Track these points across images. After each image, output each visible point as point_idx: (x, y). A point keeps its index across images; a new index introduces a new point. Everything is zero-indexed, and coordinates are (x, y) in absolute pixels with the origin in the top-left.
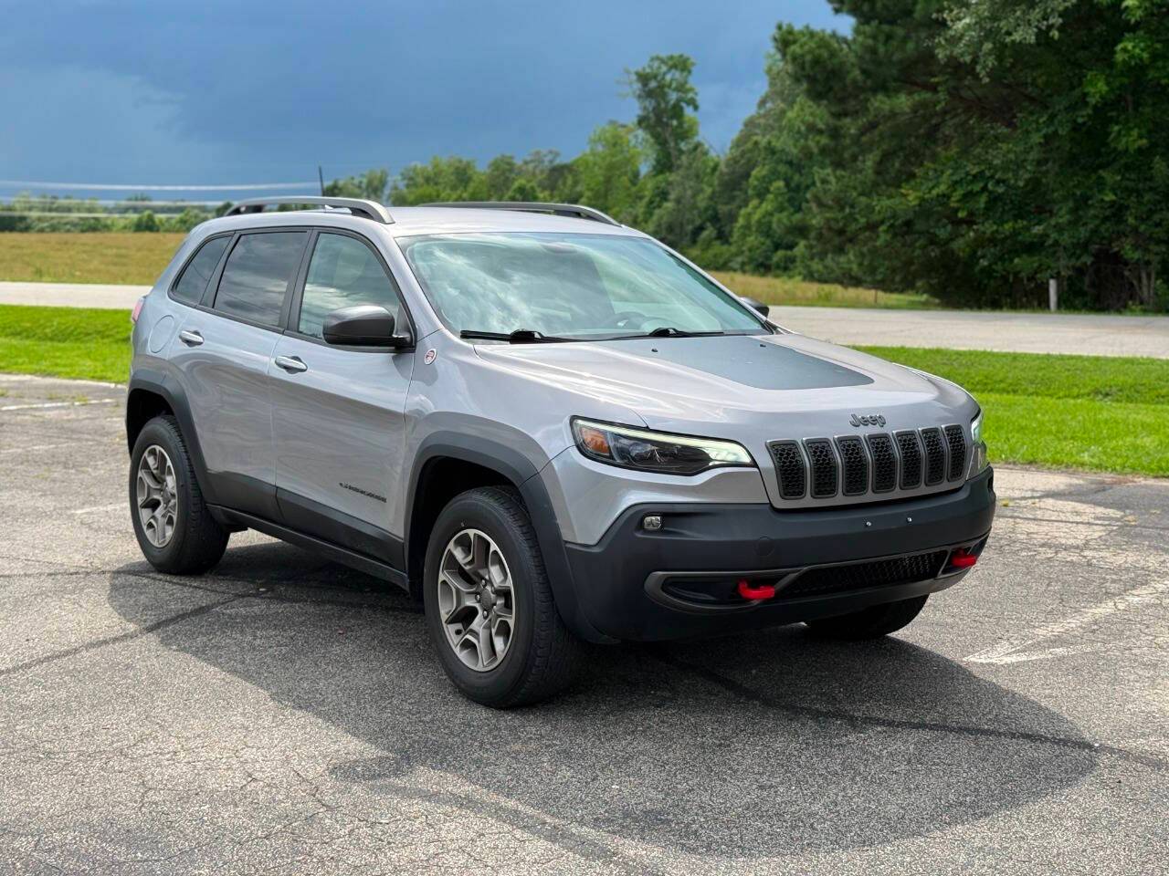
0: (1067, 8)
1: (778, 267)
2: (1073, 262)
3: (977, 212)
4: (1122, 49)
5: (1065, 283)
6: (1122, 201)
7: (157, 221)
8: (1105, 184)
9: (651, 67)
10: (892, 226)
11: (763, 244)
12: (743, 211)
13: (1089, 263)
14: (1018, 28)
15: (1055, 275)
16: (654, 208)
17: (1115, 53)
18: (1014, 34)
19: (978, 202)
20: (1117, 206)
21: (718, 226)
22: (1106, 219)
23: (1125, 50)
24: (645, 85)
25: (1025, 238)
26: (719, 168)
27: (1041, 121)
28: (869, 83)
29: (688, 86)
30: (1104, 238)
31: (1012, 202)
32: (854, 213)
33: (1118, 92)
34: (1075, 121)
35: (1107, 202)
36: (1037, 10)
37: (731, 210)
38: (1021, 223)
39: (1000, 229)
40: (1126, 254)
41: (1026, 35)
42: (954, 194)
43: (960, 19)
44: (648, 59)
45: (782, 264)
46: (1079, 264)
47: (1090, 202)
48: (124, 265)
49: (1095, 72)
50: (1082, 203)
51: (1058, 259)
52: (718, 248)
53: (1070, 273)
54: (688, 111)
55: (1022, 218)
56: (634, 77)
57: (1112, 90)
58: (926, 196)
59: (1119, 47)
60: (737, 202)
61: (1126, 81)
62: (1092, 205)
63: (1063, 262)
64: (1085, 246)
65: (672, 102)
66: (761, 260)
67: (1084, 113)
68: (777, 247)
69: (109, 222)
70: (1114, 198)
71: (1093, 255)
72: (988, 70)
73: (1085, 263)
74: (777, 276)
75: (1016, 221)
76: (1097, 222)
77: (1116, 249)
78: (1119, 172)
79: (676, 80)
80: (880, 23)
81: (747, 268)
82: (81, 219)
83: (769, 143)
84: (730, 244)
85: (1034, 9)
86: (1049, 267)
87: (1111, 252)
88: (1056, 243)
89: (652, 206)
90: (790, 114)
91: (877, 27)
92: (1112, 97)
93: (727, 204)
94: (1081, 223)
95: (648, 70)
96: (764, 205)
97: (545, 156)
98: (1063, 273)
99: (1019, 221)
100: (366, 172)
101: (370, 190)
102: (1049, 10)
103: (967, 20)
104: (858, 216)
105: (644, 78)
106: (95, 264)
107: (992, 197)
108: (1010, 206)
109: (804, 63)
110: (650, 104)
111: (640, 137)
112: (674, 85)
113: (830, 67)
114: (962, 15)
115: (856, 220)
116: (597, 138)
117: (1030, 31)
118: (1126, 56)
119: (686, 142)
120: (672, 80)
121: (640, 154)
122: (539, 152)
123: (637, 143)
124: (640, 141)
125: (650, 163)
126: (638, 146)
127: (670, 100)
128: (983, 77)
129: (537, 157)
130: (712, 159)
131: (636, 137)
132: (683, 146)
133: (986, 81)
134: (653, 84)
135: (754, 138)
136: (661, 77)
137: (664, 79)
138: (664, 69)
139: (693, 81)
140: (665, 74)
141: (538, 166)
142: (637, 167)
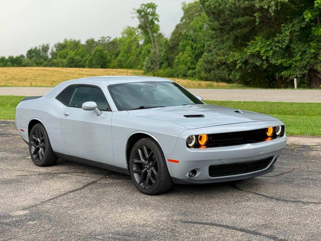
1: (190, 76)
2: (301, 72)
3: (269, 57)
4: (317, 2)
5: (299, 79)
6: (317, 52)
8: (311, 47)
9: (141, 8)
10: (241, 61)
11: (184, 68)
12: (177, 57)
13: (306, 73)
15: (296, 77)
16: (146, 56)
17: (314, 4)
19: (270, 53)
20: (315, 54)
21: (168, 62)
22: (312, 58)
23: (318, 3)
24: (140, 14)
25: (285, 65)
26: (168, 42)
27: (290, 26)
28: (233, 14)
29: (155, 14)
30: (311, 64)
31: (280, 53)
32: (228, 57)
33: (315, 17)
34: (301, 26)
35: (312, 53)
37: (173, 56)
38: (284, 60)
39: (277, 62)
40: (319, 69)
42: (262, 51)
45: (191, 75)
46: (303, 73)
47: (306, 53)
49: (307, 11)
50: (304, 53)
51: (296, 71)
52: (169, 70)
53: (301, 76)
54: (156, 22)
55: (284, 58)
56: (136, 12)
57: (313, 16)
58: (252, 52)
59: (316, 2)
60: (175, 53)
61: (318, 13)
62: (307, 53)
63: (298, 72)
64: (305, 67)
65: (150, 19)
66: (184, 73)
67: (304, 24)
68: (189, 69)
70: (314, 51)
71: (308, 70)
72: (273, 10)
73: (305, 73)
74: (190, 79)
75: (282, 59)
76: (309, 59)
77: (315, 68)
78: (315, 43)
81: (179, 76)
83: (185, 33)
84: (173, 68)
86: (293, 74)
87: (314, 69)
88: (296, 66)
89: (145, 55)
90: (191, 23)
92: (313, 18)
93: (171, 54)
94: (304, 59)
95: (141, 9)
96: (184, 55)
97: (106, 38)
98: (298, 76)
99: (283, 59)
100: (41, 45)
101: (43, 51)
104: (230, 58)
105: (139, 12)
107: (274, 51)
108: (280, 54)
109: (211, 8)
110: (142, 20)
111: (139, 32)
112: (150, 13)
113: (219, 9)
115: (229, 59)
116: (124, 32)
118: (318, 5)
119: (156, 33)
120: (149, 12)
121: (139, 38)
122: (103, 37)
123: (138, 34)
124: (139, 33)
125: (143, 40)
126: (139, 35)
127: (149, 19)
128: (272, 13)
129: (103, 39)
130: (165, 39)
131: (138, 32)
132: (155, 35)
133: (273, 14)
134: (143, 13)
135: (180, 32)
136: (145, 11)
137: (147, 11)
138: (146, 8)
139: (157, 12)
140: (147, 10)
141: (103, 42)
142: (138, 42)
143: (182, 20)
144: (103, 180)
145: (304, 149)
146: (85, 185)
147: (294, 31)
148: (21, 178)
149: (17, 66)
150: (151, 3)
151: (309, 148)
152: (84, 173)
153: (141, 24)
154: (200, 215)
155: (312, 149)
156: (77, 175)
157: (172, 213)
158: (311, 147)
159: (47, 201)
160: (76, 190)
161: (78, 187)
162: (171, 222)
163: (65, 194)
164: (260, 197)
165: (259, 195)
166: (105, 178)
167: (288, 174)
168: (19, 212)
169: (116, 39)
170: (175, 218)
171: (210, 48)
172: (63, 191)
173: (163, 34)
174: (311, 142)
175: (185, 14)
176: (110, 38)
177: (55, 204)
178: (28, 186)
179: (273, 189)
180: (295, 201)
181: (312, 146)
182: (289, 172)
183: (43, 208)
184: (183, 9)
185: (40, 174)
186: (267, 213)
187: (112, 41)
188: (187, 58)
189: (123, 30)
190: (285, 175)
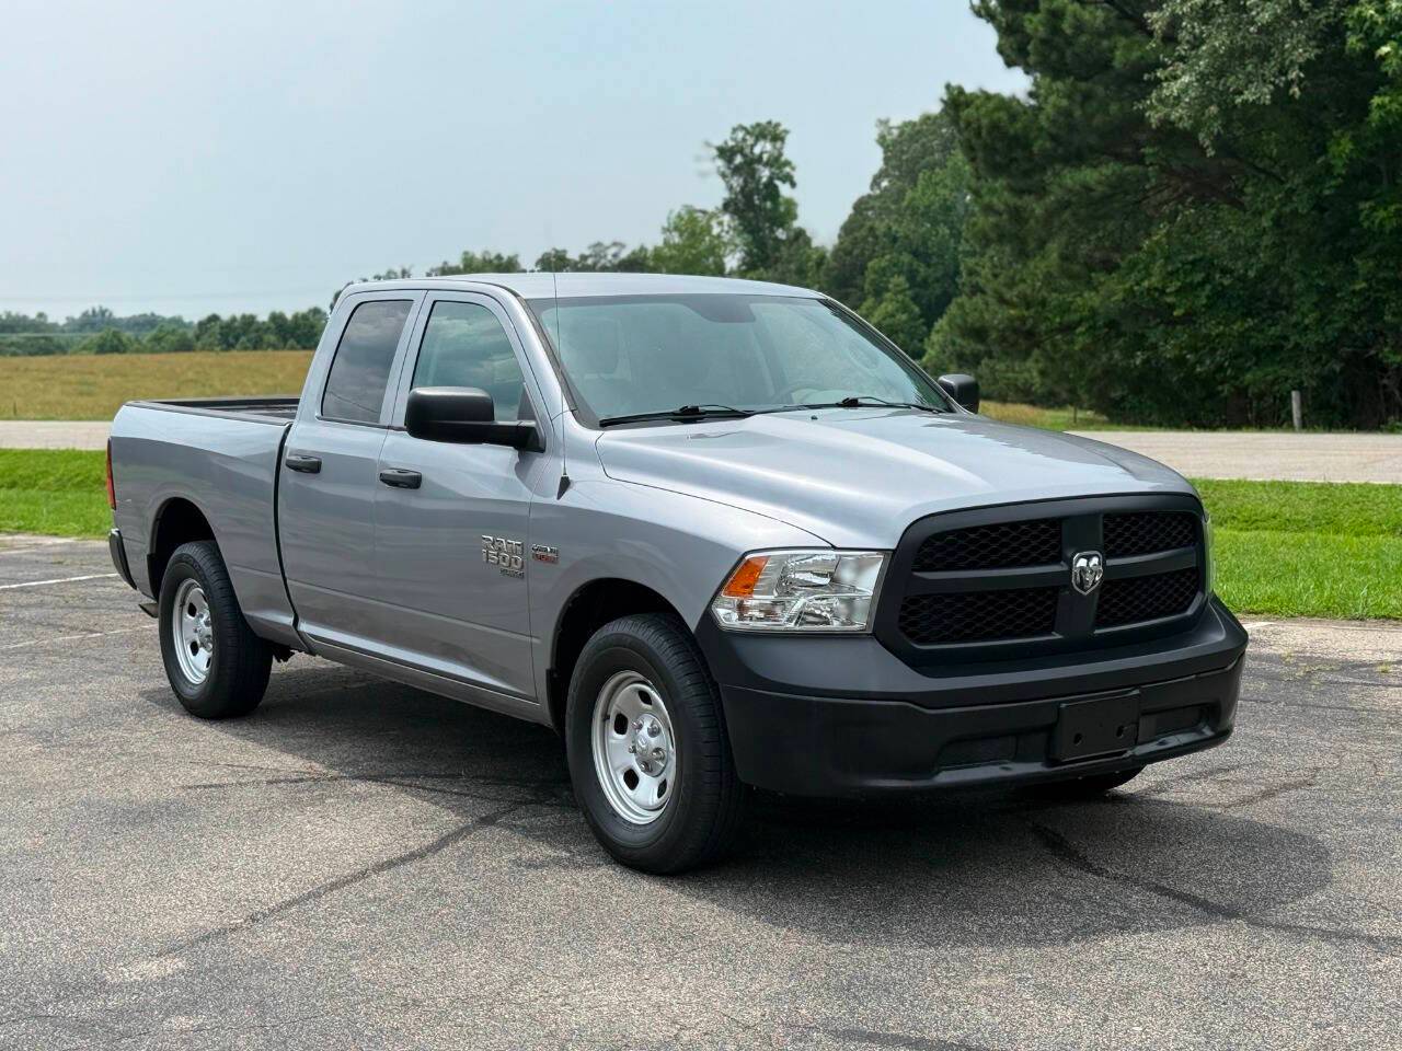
0: (1308, 60)
2: (1318, 369)
3: (1197, 310)
4: (1378, 105)
5: (1310, 395)
6: (1378, 295)
7: (124, 339)
8: (1356, 272)
9: (734, 139)
10: (1092, 327)
13: (1338, 369)
14: (1250, 86)
15: (1296, 386)
17: (1369, 110)
18: (1246, 92)
19: (1199, 296)
20: (1372, 299)
22: (1359, 315)
23: (1381, 105)
24: (730, 161)
25: (1258, 340)
26: (826, 261)
27: (1275, 197)
28: (1060, 151)
29: (783, 159)
30: (1357, 339)
31: (1240, 297)
34: (1319, 195)
36: (1273, 63)
38: (1251, 323)
39: (1227, 330)
40: (1385, 357)
41: (1257, 93)
42: (1169, 287)
43: (1176, 78)
44: (731, 131)
46: (1325, 371)
47: (1338, 295)
48: (90, 394)
50: (1328, 295)
51: (1301, 366)
53: (1316, 382)
54: (785, 190)
55: (1253, 317)
56: (715, 152)
58: (1135, 289)
59: (1375, 100)
62: (1343, 297)
63: (1307, 370)
64: (1333, 348)
65: (764, 180)
67: (1331, 184)
69: (63, 342)
71: (1343, 361)
72: (1212, 138)
73: (1334, 372)
75: (1245, 320)
76: (1347, 319)
77: (1373, 353)
78: (1373, 258)
79: (766, 152)
80: (1076, 79)
82: (29, 339)
83: (889, 228)
85: (1269, 61)
86: (1289, 377)
87: (1367, 355)
88: (1298, 347)
91: (1073, 84)
94: (1327, 320)
95: (731, 143)
96: (883, 305)
97: (608, 248)
98: (1307, 384)
99: (1250, 320)
102: (1287, 62)
103: (1186, 79)
104: (1050, 316)
105: (725, 153)
106: (54, 394)
107: (1216, 290)
108: (1237, 302)
109: (979, 127)
110: (737, 182)
111: (725, 224)
112: (765, 157)
113: (1011, 133)
114: (1179, 73)
115: (1047, 319)
116: (672, 227)
117: (1266, 90)
118: (1383, 113)
119: (784, 229)
120: (762, 153)
121: (725, 244)
122: (599, 244)
123: (722, 231)
124: (726, 228)
125: (739, 255)
126: (723, 234)
127: (761, 178)
128: (1208, 147)
129: (597, 249)
130: (817, 249)
131: (720, 224)
132: (781, 234)
133: (1211, 153)
134: (738, 159)
135: (868, 224)
136: (747, 151)
137: (752, 152)
138: (750, 140)
139: (789, 152)
140: (752, 146)
141: (598, 262)
142: (721, 260)
143: (876, 182)
144: (521, 811)
145: (1351, 680)
146: (445, 833)
147: (1295, 212)
148: (199, 798)
149: (299, 346)
150: (769, 123)
151: (1372, 675)
152: (453, 776)
153: (733, 196)
154: (915, 997)
155: (1383, 679)
156: (424, 788)
157: (793, 983)
158: (1380, 668)
159: (272, 911)
160: (403, 860)
161: (414, 845)
162: (787, 1035)
163: (355, 878)
164: (1181, 906)
165: (1175, 897)
166: (531, 802)
167: (1293, 792)
168: (144, 966)
169: (643, 249)
170: (804, 1012)
171: (975, 279)
172: (349, 862)
173: (809, 234)
174: (1374, 647)
175: (886, 160)
176: (622, 246)
177: (304, 929)
178: (215, 839)
179: (1235, 867)
180: (1337, 934)
181: (1383, 667)
182: (1296, 786)
183: (250, 945)
184: (882, 140)
185: (277, 781)
186: (1213, 993)
187: (629, 257)
188: (893, 316)
189: (669, 218)
190: (1281, 799)
